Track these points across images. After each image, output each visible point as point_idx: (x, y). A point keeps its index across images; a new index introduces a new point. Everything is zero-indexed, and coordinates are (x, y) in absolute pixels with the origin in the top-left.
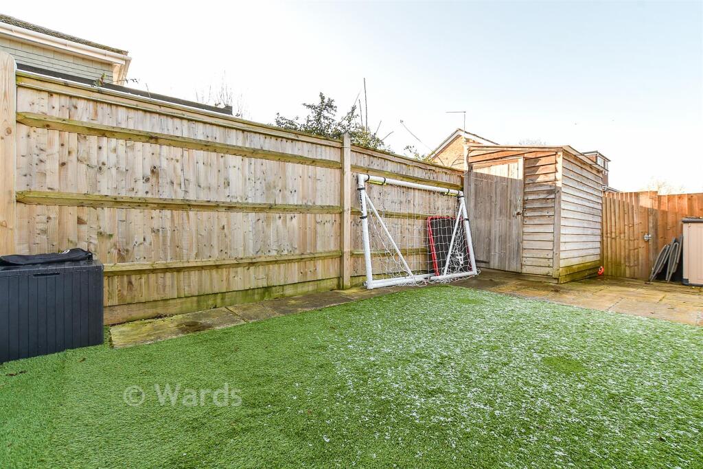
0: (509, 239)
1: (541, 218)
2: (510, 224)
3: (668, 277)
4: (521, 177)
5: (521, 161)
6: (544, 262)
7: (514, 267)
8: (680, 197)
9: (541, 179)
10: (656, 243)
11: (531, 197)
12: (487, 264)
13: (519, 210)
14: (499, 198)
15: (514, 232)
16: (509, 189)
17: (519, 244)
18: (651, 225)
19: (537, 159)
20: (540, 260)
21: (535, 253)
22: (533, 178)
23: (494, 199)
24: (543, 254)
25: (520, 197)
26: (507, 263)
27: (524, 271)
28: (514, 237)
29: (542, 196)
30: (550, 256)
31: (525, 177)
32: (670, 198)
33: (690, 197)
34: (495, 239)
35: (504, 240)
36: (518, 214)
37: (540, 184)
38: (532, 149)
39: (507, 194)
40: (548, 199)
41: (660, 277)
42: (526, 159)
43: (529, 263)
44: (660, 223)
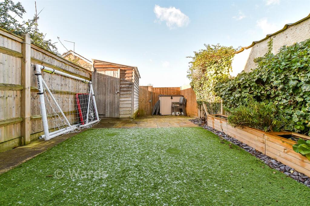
0: (114, 104)
1: (127, 95)
2: (114, 97)
3: (157, 114)
4: (119, 77)
5: (119, 70)
6: (128, 112)
7: (116, 116)
8: (158, 88)
9: (127, 79)
10: (152, 103)
11: (123, 86)
12: (104, 116)
13: (118, 91)
14: (109, 85)
15: (116, 100)
16: (114, 82)
17: (118, 105)
18: (151, 97)
19: (125, 70)
20: (127, 112)
21: (124, 109)
22: (124, 78)
23: (107, 86)
24: (128, 109)
25: (119, 86)
26: (113, 114)
27: (120, 117)
28: (116, 103)
29: (127, 86)
30: (130, 110)
31: (120, 77)
32: (156, 88)
33: (160, 88)
34: (108, 104)
35: (112, 104)
36: (118, 93)
37: (126, 81)
38: (123, 66)
39: (113, 84)
40: (129, 87)
41: (155, 114)
42: (121, 70)
43: (122, 113)
44: (153, 96)
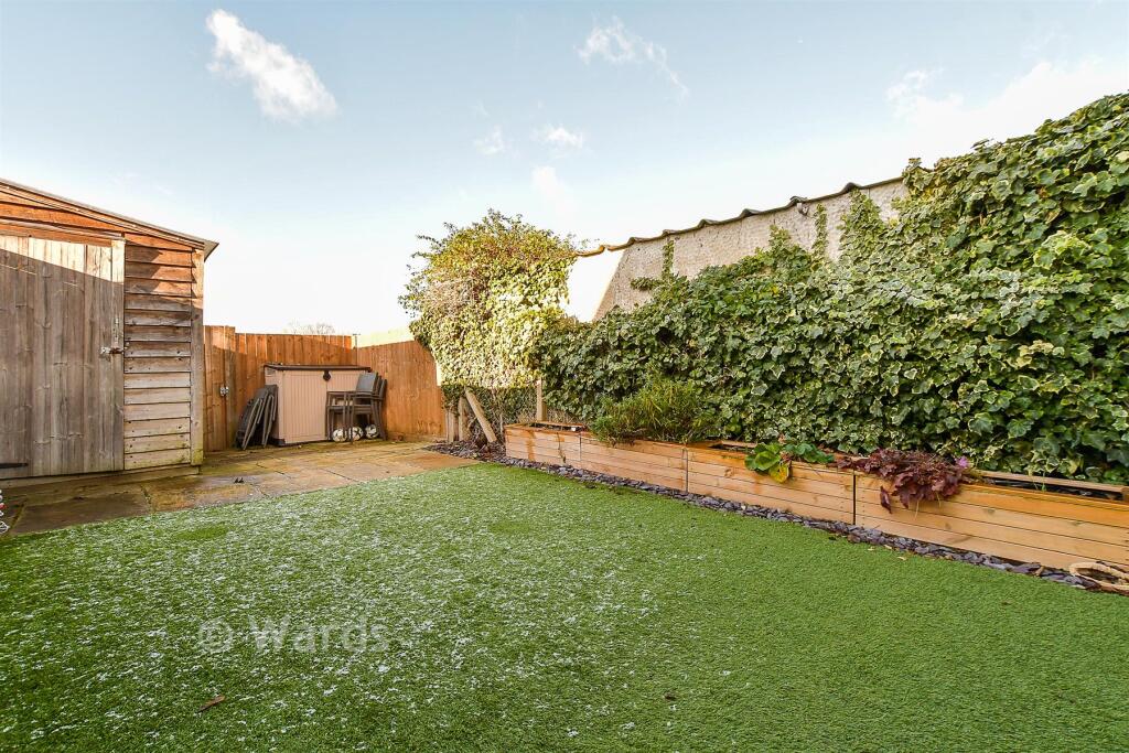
0: (91, 406)
1: (165, 362)
2: (91, 374)
4: (119, 277)
5: (119, 248)
6: (173, 441)
7: (106, 461)
9: (161, 289)
11: (141, 321)
12: (22, 471)
13: (115, 345)
14: (57, 315)
15: (103, 389)
16: (88, 298)
17: (117, 413)
19: (154, 251)
20: (165, 438)
21: (152, 429)
22: (146, 284)
23: (40, 315)
24: (172, 427)
25: (118, 320)
26: (87, 455)
27: (130, 464)
28: (104, 399)
29: (166, 322)
30: (184, 429)
31: (128, 279)
34: (48, 408)
35: (76, 407)
36: (114, 352)
37: (161, 299)
38: (143, 229)
39: (82, 308)
40: (178, 327)
42: (129, 245)
43: (141, 448)
